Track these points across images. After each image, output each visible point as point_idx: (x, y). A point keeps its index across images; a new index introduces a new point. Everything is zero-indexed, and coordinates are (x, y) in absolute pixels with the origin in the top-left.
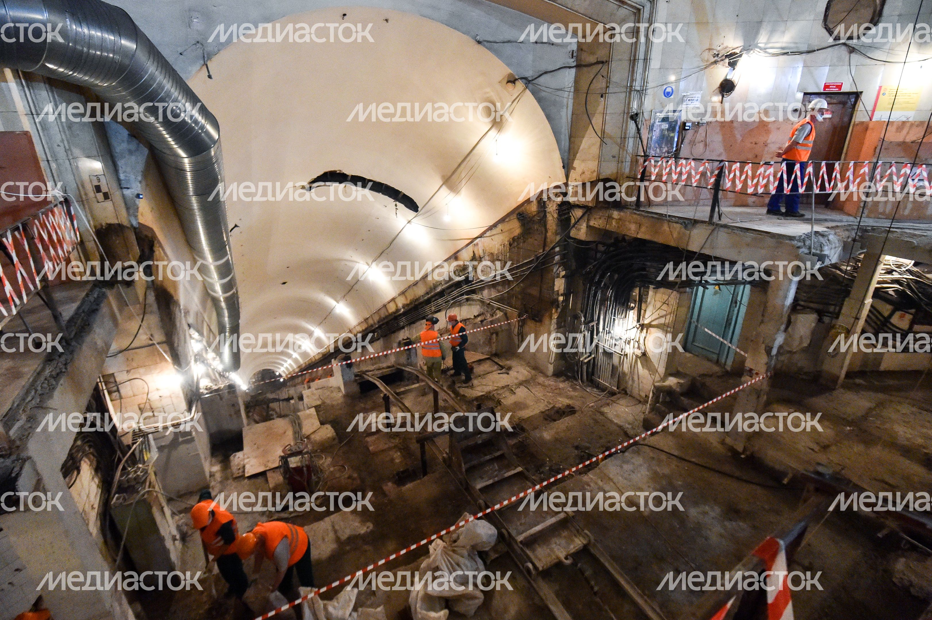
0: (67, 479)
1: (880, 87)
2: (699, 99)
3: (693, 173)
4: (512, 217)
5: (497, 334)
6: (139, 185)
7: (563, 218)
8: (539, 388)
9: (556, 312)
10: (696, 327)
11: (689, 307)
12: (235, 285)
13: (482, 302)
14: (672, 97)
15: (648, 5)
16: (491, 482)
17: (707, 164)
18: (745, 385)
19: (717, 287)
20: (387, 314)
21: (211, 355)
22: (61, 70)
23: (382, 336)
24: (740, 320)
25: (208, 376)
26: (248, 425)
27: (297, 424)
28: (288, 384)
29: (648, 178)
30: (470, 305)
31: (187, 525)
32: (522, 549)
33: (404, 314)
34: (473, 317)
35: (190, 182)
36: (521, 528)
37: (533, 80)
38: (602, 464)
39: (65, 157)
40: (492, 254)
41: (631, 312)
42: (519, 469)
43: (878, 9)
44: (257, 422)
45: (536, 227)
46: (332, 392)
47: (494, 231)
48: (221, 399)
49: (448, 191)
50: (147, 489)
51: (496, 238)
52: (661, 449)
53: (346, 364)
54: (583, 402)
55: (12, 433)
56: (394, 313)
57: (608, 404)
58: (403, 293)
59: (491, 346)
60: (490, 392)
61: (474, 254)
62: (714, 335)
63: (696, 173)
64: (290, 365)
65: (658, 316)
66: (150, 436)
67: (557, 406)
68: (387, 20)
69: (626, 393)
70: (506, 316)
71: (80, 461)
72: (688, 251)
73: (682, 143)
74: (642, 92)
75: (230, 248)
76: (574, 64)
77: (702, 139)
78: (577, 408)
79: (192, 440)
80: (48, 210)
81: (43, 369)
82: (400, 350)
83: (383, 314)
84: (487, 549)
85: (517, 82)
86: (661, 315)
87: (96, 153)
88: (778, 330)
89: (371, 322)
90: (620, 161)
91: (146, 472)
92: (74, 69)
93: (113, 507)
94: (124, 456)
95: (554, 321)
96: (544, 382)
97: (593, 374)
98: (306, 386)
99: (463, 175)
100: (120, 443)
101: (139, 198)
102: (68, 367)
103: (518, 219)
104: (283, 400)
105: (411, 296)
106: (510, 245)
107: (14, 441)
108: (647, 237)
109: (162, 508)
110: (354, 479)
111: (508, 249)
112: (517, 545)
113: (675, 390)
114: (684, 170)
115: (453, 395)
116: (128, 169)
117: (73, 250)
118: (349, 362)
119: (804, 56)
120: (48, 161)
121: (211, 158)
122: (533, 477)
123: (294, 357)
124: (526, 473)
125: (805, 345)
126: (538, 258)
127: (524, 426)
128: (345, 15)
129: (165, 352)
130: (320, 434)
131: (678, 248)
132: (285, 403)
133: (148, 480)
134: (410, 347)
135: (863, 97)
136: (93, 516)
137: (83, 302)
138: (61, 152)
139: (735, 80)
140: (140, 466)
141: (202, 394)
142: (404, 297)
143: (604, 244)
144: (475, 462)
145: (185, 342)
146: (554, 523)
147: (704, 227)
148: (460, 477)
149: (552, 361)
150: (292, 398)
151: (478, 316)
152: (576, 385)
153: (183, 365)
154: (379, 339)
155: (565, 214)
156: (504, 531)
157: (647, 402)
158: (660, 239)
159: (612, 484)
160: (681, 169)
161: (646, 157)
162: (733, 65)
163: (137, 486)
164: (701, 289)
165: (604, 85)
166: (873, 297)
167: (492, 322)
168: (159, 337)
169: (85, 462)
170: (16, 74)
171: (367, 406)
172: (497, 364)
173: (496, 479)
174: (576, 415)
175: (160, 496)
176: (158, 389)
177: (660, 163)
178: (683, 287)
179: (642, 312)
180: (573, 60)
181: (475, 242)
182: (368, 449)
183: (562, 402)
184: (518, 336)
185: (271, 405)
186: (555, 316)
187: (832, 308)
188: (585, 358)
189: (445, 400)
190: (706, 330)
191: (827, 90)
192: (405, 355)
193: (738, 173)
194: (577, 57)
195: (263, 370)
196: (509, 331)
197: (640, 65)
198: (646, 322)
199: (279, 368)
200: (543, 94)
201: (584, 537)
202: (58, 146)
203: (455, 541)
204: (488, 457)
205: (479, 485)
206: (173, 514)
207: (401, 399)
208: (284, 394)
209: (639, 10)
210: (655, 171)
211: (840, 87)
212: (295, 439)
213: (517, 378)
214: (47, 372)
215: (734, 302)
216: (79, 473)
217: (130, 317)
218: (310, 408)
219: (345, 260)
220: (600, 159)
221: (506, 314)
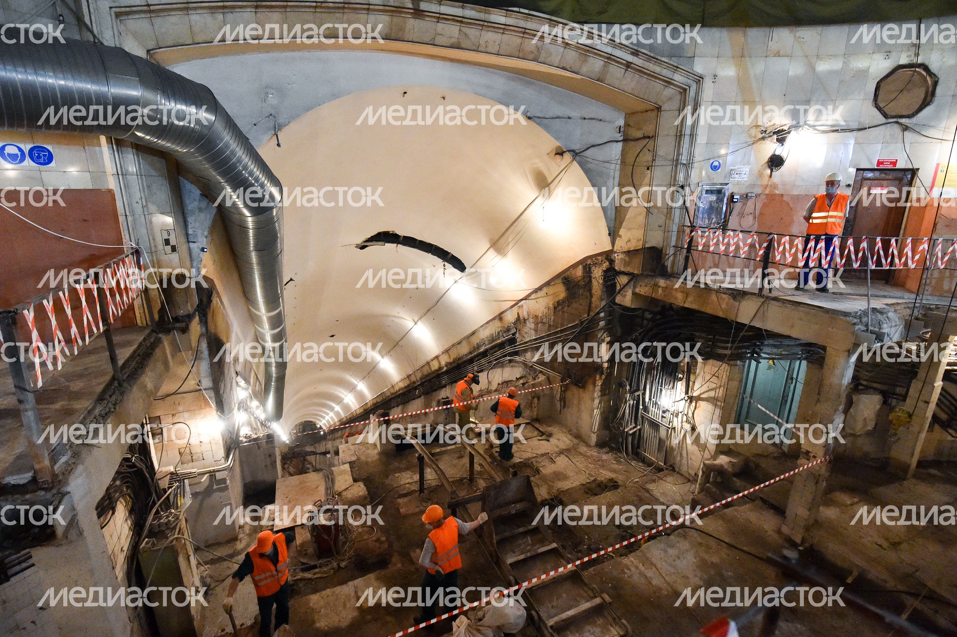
0: (102, 519)
1: (938, 165)
2: (748, 173)
3: (741, 244)
4: (557, 281)
5: (539, 399)
6: (205, 240)
7: (609, 283)
8: (580, 459)
9: (600, 378)
10: (750, 403)
11: (741, 381)
12: (285, 335)
13: (525, 364)
14: (719, 170)
15: (694, 86)
16: (522, 557)
17: (755, 236)
18: (801, 469)
19: (771, 362)
20: (429, 371)
21: (255, 403)
22: (148, 137)
23: (423, 394)
24: (797, 398)
25: (250, 424)
26: (282, 477)
27: (330, 479)
28: (328, 437)
29: (695, 248)
30: (512, 366)
31: (211, 577)
32: (551, 634)
33: (447, 372)
34: (515, 379)
35: (251, 238)
36: (553, 611)
37: (580, 153)
38: (644, 546)
39: (141, 213)
40: (536, 317)
41: (679, 383)
42: (554, 545)
43: (930, 89)
44: (291, 475)
45: (581, 292)
46: (368, 449)
47: (540, 294)
48: (259, 448)
49: (496, 254)
50: (176, 536)
51: (541, 300)
52: (711, 534)
53: (384, 420)
54: (627, 476)
55: (56, 468)
56: (437, 371)
57: (654, 481)
58: (447, 351)
59: (532, 411)
60: (528, 459)
61: (519, 316)
62: (768, 412)
63: (745, 245)
64: (332, 418)
65: (707, 389)
66: (186, 481)
67: (599, 479)
68: (444, 98)
69: (674, 470)
70: (549, 381)
71: (116, 502)
72: (737, 323)
73: (730, 215)
74: (688, 165)
75: (282, 299)
76: (622, 138)
77: (752, 211)
78: (620, 483)
79: (226, 488)
80: (120, 260)
81: (94, 408)
82: (438, 410)
83: (426, 371)
84: (514, 632)
85: (565, 155)
86: (710, 388)
87: (169, 210)
88: (836, 410)
89: (413, 379)
90: (666, 231)
91: (177, 518)
92: (158, 138)
93: (141, 551)
94: (159, 500)
95: (598, 388)
96: (586, 451)
97: (638, 447)
98: (343, 441)
99: (510, 240)
100: (157, 486)
101: (204, 251)
102: (117, 407)
103: (564, 283)
104: (320, 454)
105: (454, 354)
106: (555, 308)
107: (57, 475)
108: (694, 306)
109: (189, 556)
110: (382, 543)
111: (552, 312)
112: (547, 630)
113: (726, 470)
114: (732, 242)
115: (489, 460)
116: (197, 225)
117: (137, 296)
118: (387, 418)
119: (855, 133)
120: (126, 216)
121: (273, 218)
122: (569, 556)
123: (336, 409)
124: (561, 550)
125: (870, 428)
126: (582, 323)
127: (564, 499)
128: (405, 93)
129: (210, 398)
130: (352, 491)
131: (726, 319)
132: (322, 456)
133: (178, 527)
134: (449, 406)
135: (920, 174)
136: (121, 559)
137: (140, 345)
138: (138, 209)
139: (784, 155)
140: (173, 511)
141: (242, 442)
142: (447, 356)
143: (651, 312)
144: (507, 534)
145: (231, 389)
146: (589, 609)
147: (754, 299)
148: (491, 549)
149: (596, 430)
150: (329, 453)
151: (521, 378)
152: (620, 457)
153: (226, 412)
154: (420, 397)
155: (610, 280)
156: (533, 613)
157: (697, 481)
158: (709, 310)
159: (654, 569)
160: (729, 240)
161: (693, 228)
162: (781, 141)
163: (167, 532)
164: (754, 363)
165: (650, 159)
166: (944, 379)
167: (534, 386)
168: (207, 383)
169: (121, 502)
170: (109, 140)
171: (402, 466)
172: (537, 429)
173: (529, 554)
174: (619, 490)
175: (187, 543)
176: (199, 435)
177: (707, 234)
178: (733, 360)
179: (691, 383)
180: (620, 134)
181: (520, 304)
182: (399, 511)
183: (605, 475)
184: (560, 401)
185: (308, 458)
186: (599, 383)
187: (899, 390)
188: (631, 429)
189: (480, 465)
190: (759, 406)
191: (881, 167)
192: (444, 415)
193: (787, 246)
194: (624, 132)
195: (305, 422)
196: (552, 397)
197: (687, 139)
198: (695, 394)
199: (321, 421)
200: (590, 166)
201: (620, 627)
202: (137, 202)
203: (480, 620)
204: (521, 530)
205: (510, 560)
206: (199, 564)
207: (437, 460)
208: (321, 448)
209: (685, 90)
210: (702, 241)
211: (894, 163)
212: (327, 494)
213: (557, 447)
214: (97, 412)
215: (790, 378)
216: (113, 513)
217: (182, 363)
218: (344, 464)
219: (392, 316)
220: (646, 228)
221: (548, 378)
